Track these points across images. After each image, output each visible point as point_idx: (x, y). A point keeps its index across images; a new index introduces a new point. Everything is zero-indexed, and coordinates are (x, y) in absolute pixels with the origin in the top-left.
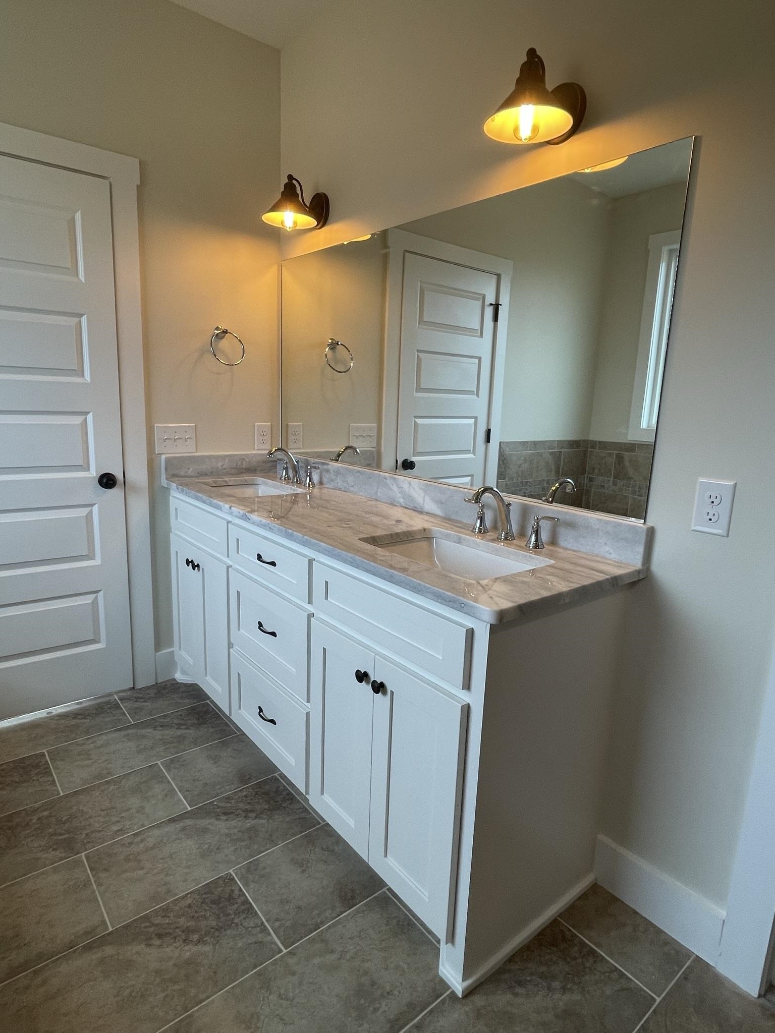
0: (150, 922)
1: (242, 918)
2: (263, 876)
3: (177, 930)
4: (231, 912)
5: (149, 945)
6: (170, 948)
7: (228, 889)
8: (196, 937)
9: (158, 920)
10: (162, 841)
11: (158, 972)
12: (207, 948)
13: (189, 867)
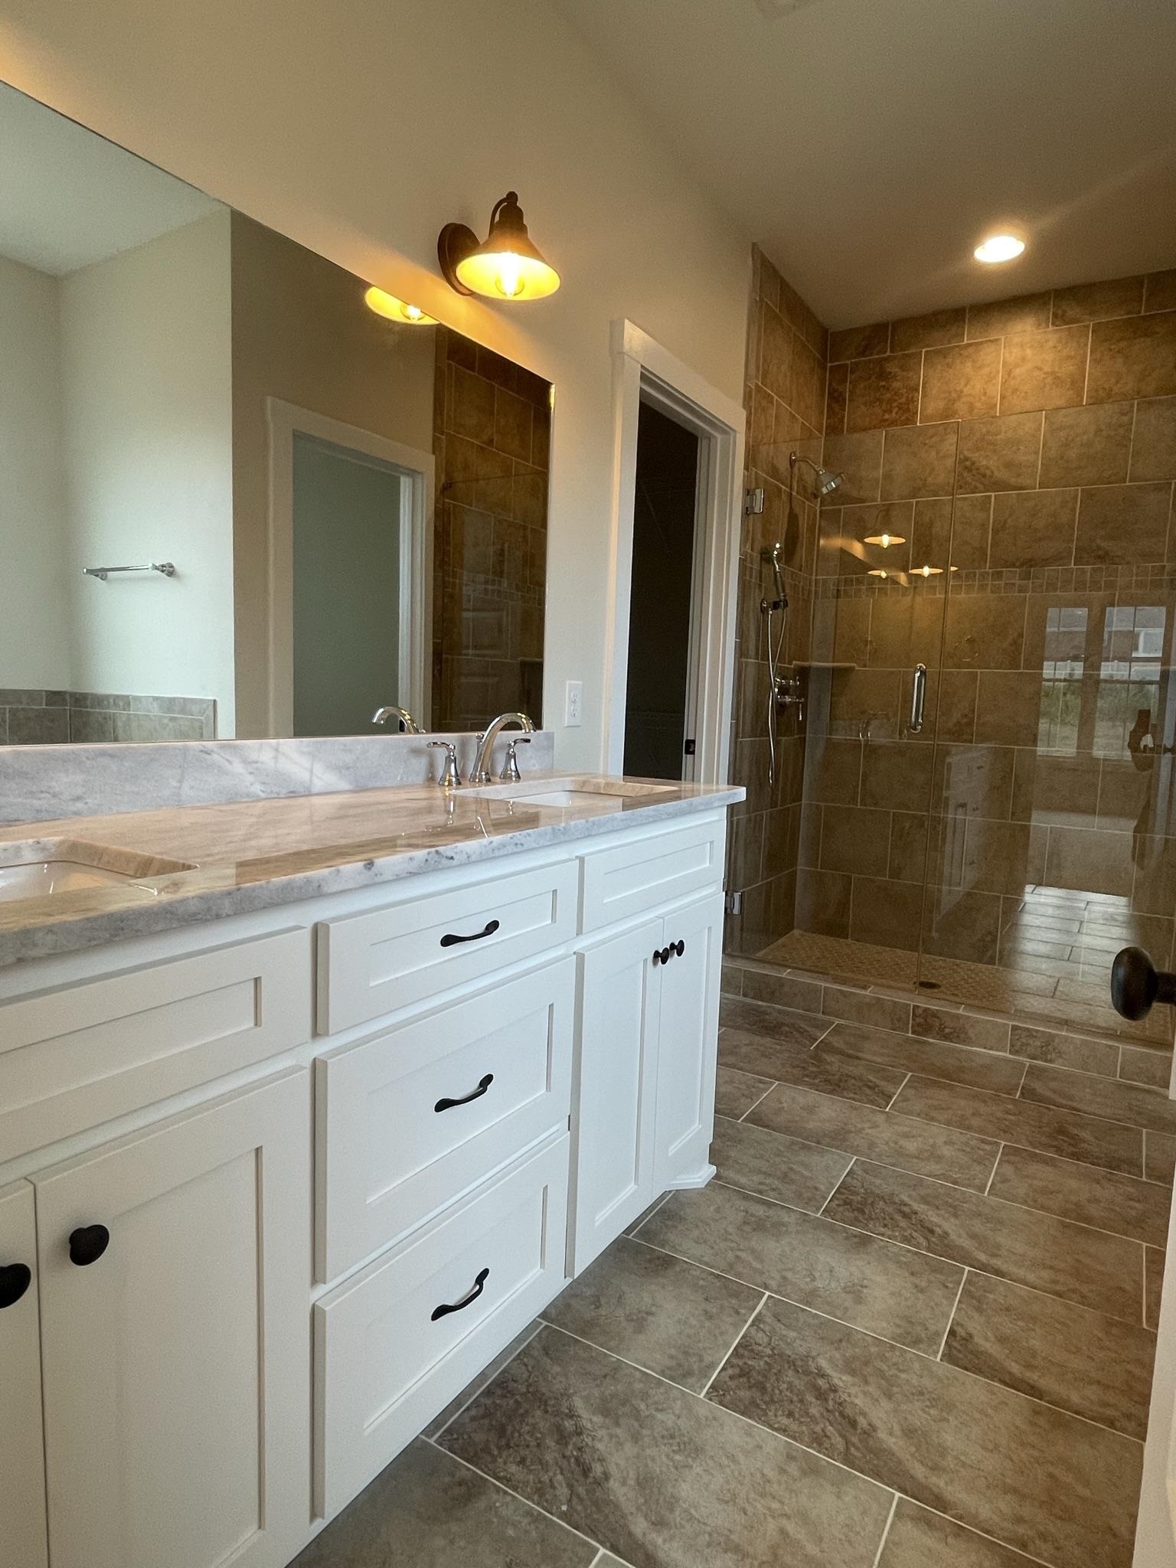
0: (847, 1449)
1: (760, 1348)
2: (686, 1353)
3: (831, 1408)
4: (762, 1363)
5: (874, 1428)
6: (857, 1401)
7: (732, 1384)
8: (821, 1382)
9: (838, 1442)
10: (709, 1545)
11: (889, 1396)
12: (823, 1363)
13: (732, 1458)
